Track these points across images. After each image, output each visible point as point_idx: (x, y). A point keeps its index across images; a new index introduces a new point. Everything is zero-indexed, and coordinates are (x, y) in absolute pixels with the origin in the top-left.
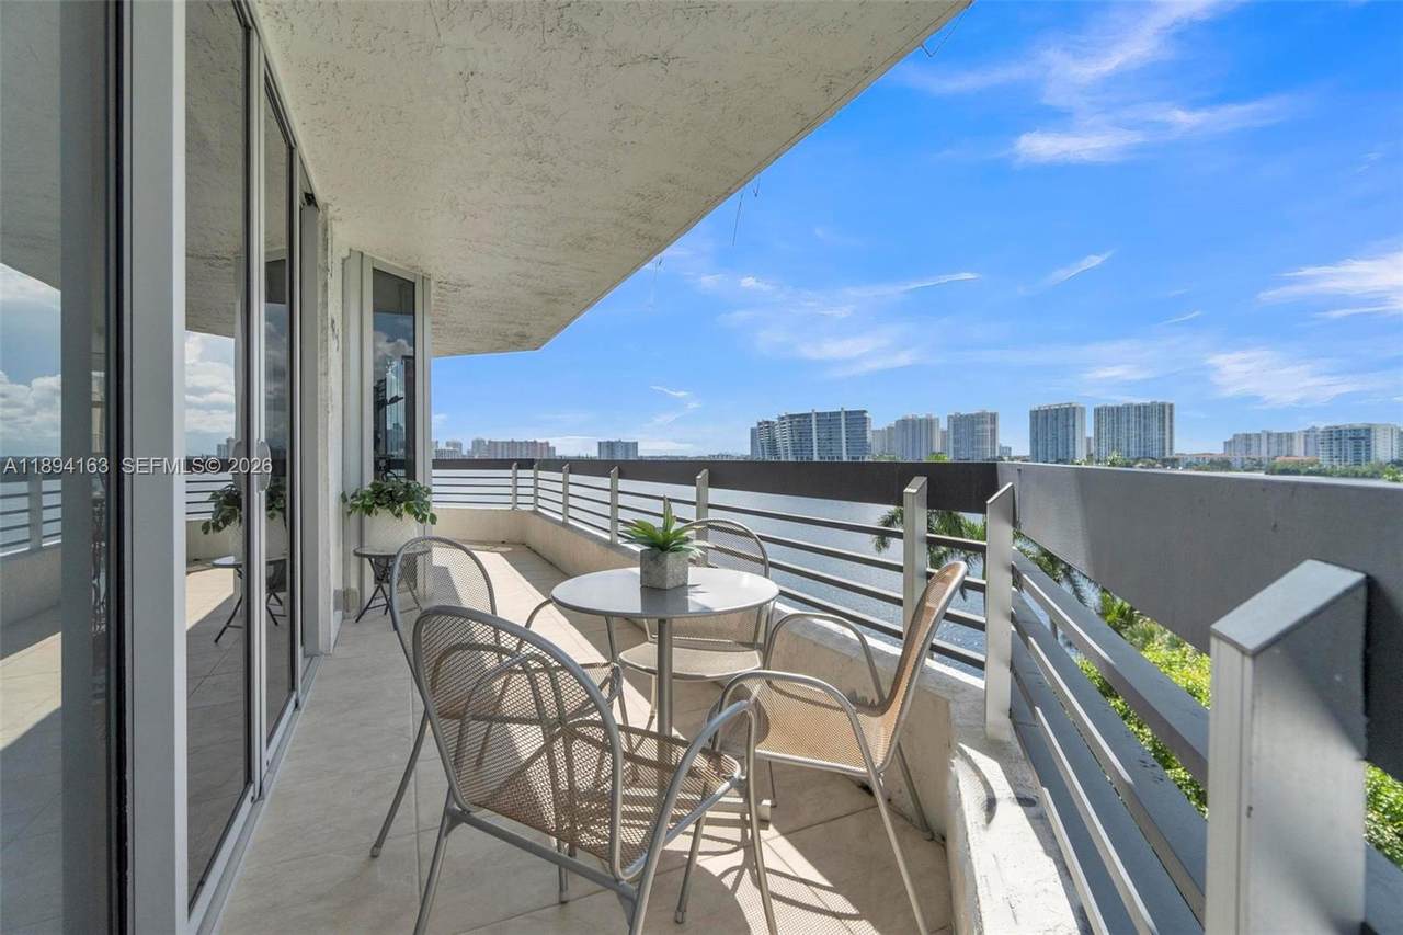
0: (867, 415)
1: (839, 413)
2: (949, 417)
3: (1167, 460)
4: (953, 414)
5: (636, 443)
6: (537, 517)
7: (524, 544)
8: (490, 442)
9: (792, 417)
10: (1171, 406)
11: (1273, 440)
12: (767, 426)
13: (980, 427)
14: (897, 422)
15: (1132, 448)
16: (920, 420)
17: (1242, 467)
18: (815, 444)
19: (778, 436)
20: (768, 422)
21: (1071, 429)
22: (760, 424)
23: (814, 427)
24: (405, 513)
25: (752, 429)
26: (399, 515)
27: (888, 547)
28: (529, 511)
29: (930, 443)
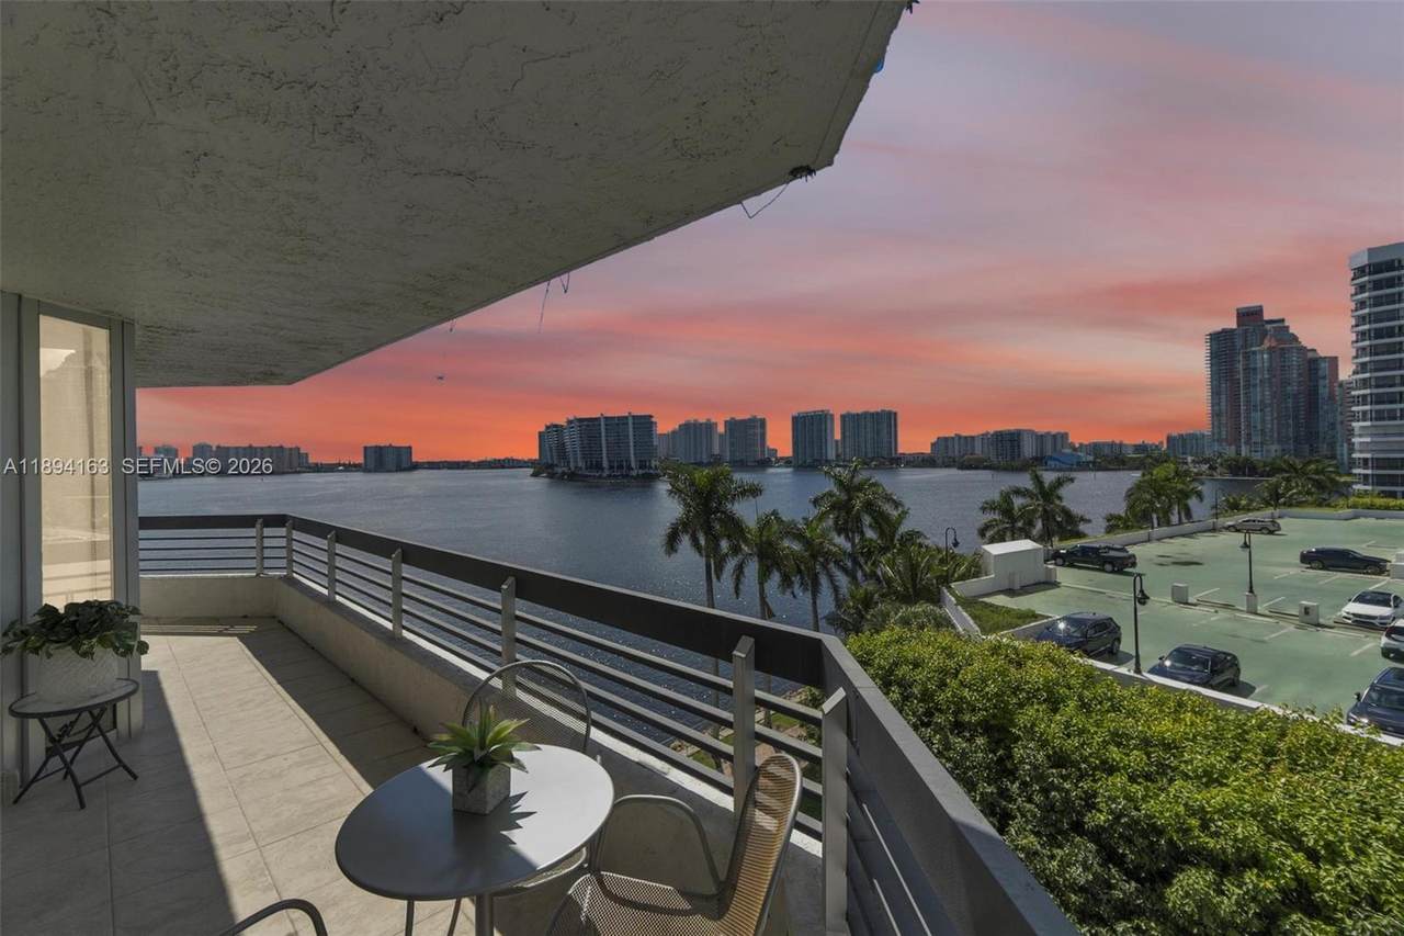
0: (653, 420)
1: (626, 418)
2: (726, 422)
3: (893, 459)
4: (728, 419)
5: (410, 448)
6: (292, 590)
7: (274, 617)
8: (218, 447)
9: (581, 420)
10: (895, 414)
11: (962, 441)
12: (555, 429)
13: (751, 432)
14: (680, 426)
15: (869, 450)
16: (701, 424)
17: (943, 463)
18: (604, 449)
19: (567, 439)
20: (556, 426)
21: (823, 433)
22: (548, 427)
23: (603, 430)
24: (98, 650)
25: (540, 433)
26: (88, 654)
27: (676, 551)
28: (280, 578)
29: (709, 446)
